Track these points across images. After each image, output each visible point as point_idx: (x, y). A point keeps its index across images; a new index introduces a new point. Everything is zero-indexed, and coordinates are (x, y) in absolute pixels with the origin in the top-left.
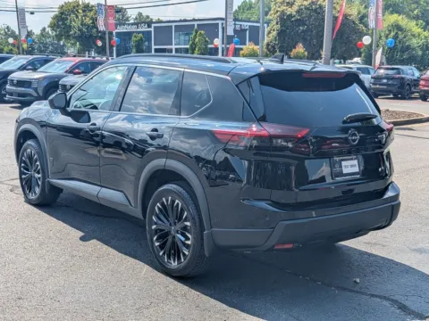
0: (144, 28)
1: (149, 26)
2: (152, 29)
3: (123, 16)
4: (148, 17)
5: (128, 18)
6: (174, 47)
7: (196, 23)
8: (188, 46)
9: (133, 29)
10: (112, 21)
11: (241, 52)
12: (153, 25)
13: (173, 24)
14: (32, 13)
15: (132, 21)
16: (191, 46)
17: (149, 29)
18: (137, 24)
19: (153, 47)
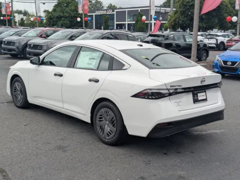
0: (110, 12)
1: (113, 11)
2: (115, 13)
3: (101, 5)
4: (114, 6)
5: (103, 7)
6: (127, 23)
7: (139, 9)
8: (134, 22)
9: (105, 12)
10: (86, 8)
11: (165, 25)
12: (115, 11)
13: (127, 10)
14: (44, 4)
15: (106, 8)
16: (136, 22)
17: (113, 13)
18: (106, 10)
19: (115, 23)
